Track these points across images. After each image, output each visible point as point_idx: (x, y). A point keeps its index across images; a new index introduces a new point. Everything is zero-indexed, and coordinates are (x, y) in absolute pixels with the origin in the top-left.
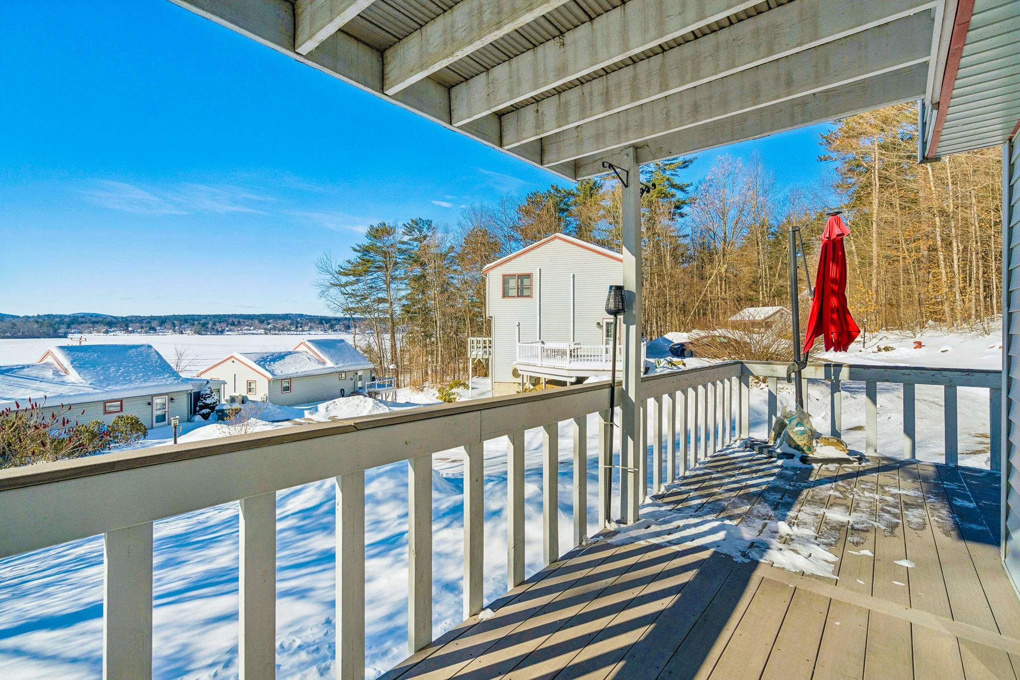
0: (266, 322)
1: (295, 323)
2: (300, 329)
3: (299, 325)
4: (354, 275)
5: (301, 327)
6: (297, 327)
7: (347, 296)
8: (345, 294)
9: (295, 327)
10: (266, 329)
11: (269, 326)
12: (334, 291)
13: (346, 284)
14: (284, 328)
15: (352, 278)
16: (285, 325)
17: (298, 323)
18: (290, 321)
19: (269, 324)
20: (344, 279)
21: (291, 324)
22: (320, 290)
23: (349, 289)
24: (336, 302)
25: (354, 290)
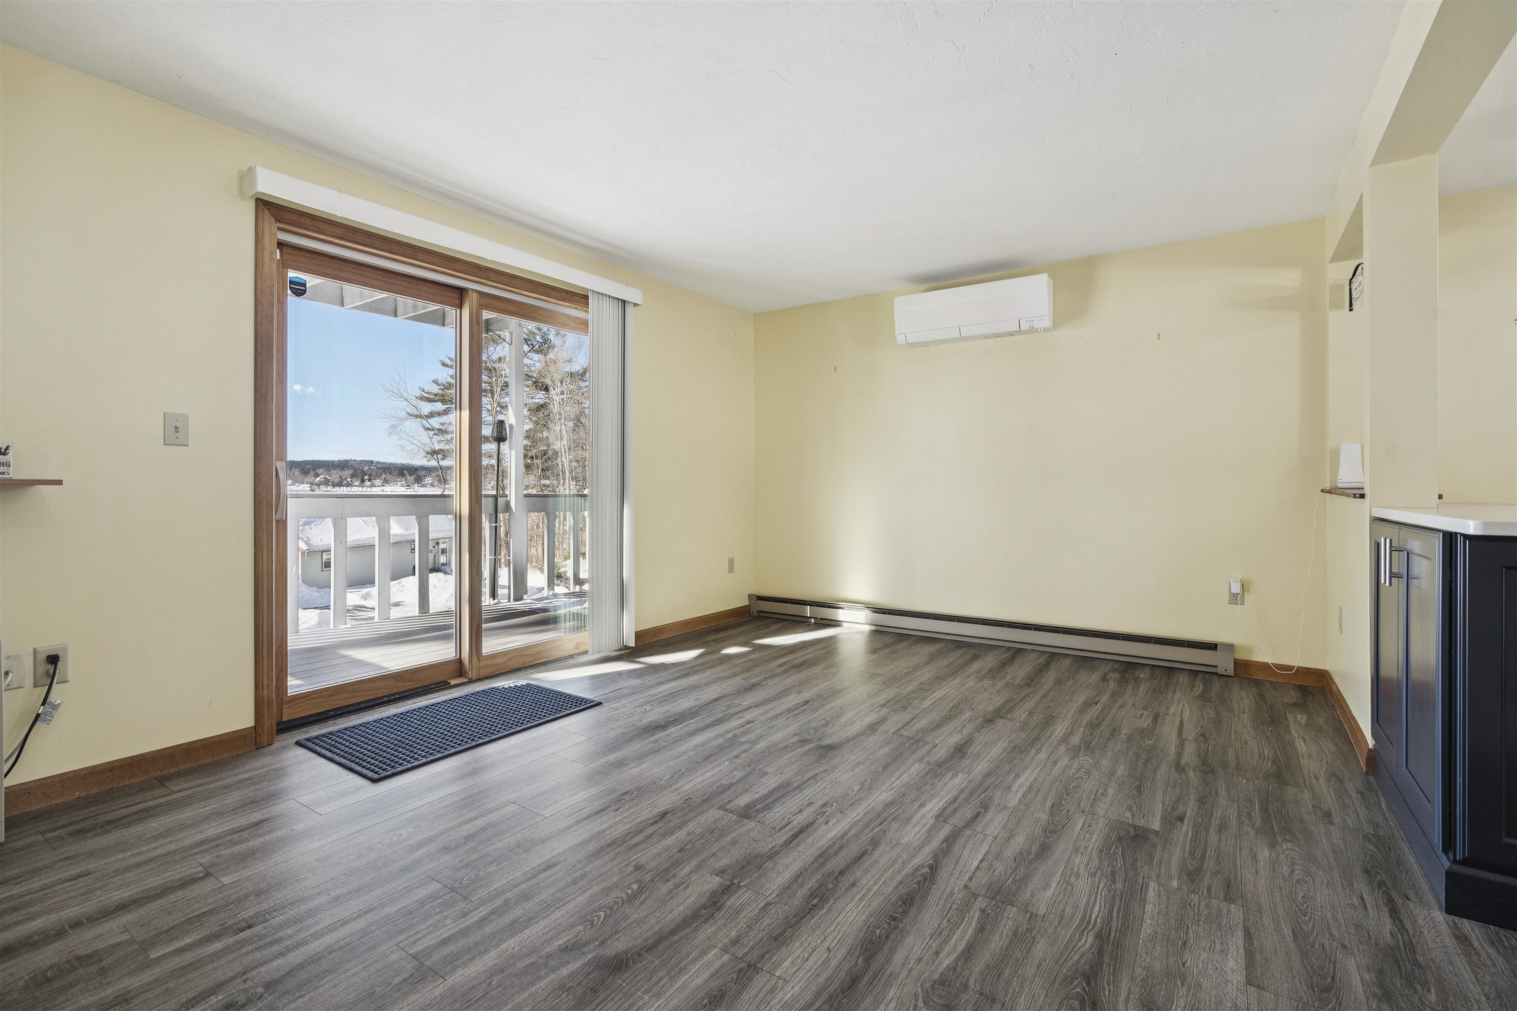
0: (312, 472)
1: (360, 475)
2: (368, 483)
3: (366, 477)
4: (444, 402)
5: (369, 480)
6: (363, 481)
7: (431, 433)
8: (428, 429)
9: (359, 480)
10: (312, 484)
11: (318, 479)
12: (413, 425)
13: (431, 415)
14: (341, 482)
15: (439, 406)
16: (343, 478)
17: (364, 473)
18: (351, 472)
19: (317, 475)
20: (427, 408)
21: (353, 476)
22: (389, 425)
23: (435, 422)
24: (415, 442)
25: (442, 424)
